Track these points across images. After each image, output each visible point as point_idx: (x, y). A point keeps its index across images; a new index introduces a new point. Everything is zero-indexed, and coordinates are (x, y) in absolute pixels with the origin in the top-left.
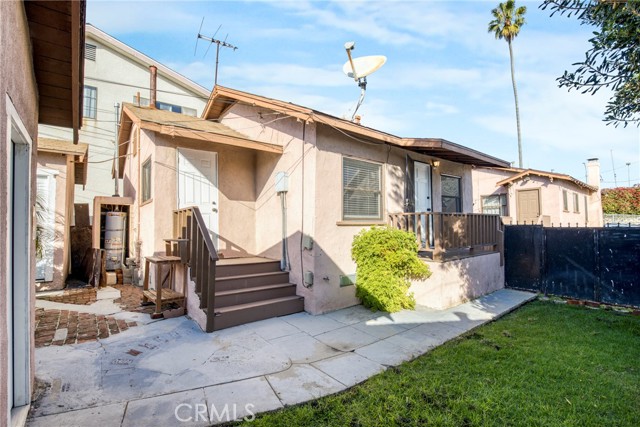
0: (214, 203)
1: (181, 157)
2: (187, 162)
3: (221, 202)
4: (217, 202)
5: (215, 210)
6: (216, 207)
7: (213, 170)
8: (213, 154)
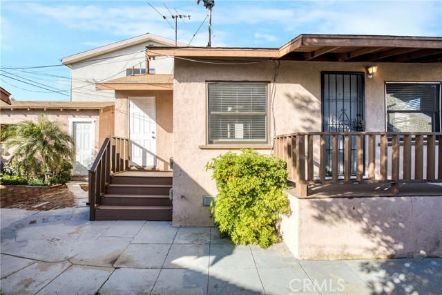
0: (153, 133)
1: (131, 103)
2: (135, 106)
3: (158, 132)
4: (155, 132)
5: (153, 137)
6: (155, 135)
7: (153, 109)
8: (153, 98)
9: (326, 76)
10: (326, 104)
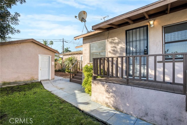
9: (128, 32)
10: (128, 44)
